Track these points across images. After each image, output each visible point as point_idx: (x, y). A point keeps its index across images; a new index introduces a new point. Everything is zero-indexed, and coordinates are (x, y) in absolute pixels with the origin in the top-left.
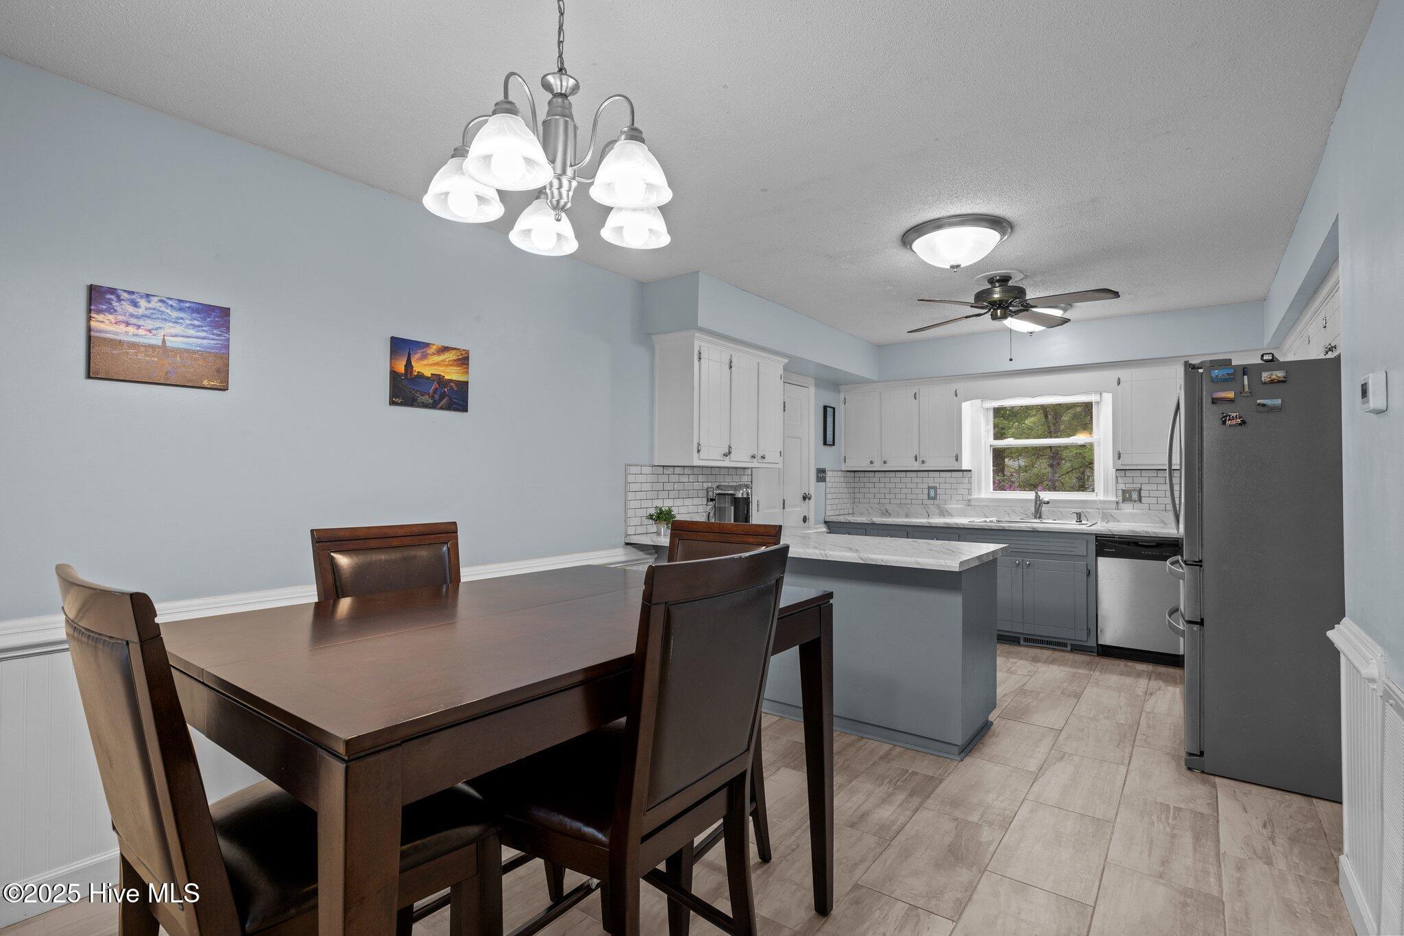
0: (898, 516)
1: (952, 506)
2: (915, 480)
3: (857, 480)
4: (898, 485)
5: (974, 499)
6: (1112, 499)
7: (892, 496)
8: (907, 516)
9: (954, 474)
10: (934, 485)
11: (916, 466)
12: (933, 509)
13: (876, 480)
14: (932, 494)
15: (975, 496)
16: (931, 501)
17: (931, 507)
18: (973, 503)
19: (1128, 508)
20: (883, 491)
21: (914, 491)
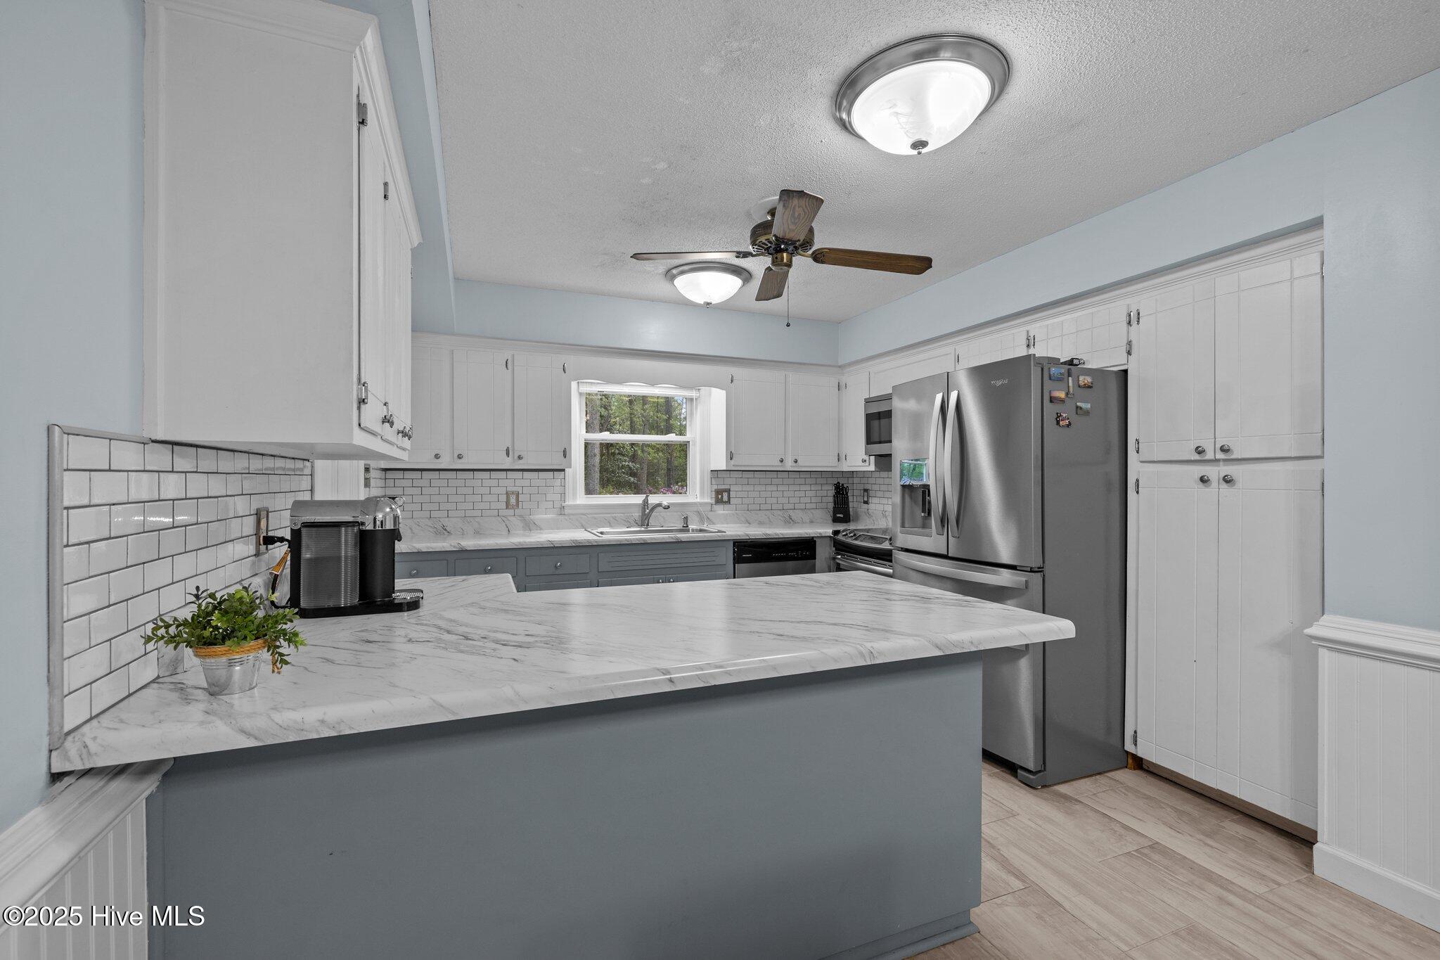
0: (463, 534)
1: (539, 517)
2: (486, 483)
3: (390, 483)
4: (460, 491)
5: (568, 506)
6: (706, 501)
7: (451, 506)
8: (477, 533)
9: (541, 474)
10: (515, 489)
11: (507, 463)
12: (515, 521)
13: (424, 483)
14: (513, 501)
15: (569, 502)
16: (511, 512)
17: (512, 519)
18: (567, 511)
19: (721, 510)
20: (435, 499)
21: (485, 498)
